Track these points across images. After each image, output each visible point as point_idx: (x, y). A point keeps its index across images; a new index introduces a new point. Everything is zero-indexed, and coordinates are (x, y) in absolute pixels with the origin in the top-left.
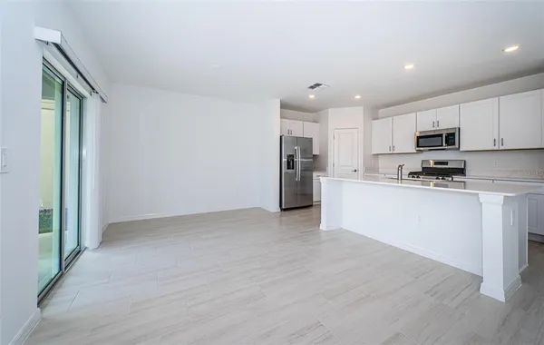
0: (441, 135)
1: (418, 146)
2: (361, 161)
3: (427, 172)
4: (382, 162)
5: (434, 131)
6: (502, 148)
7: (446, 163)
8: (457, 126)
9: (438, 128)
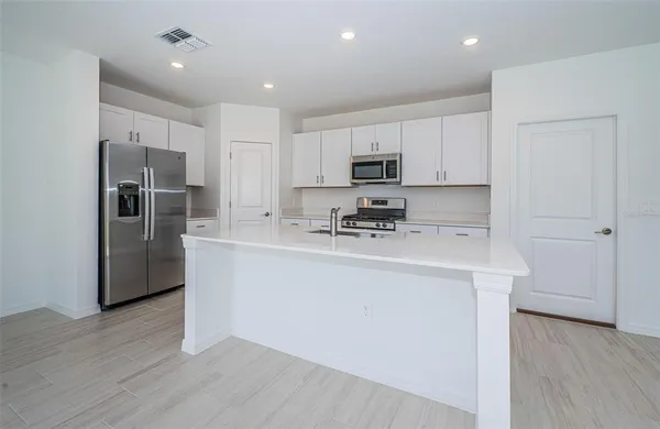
0: (381, 163)
1: (354, 178)
2: (276, 200)
3: (363, 214)
4: (307, 201)
5: (373, 156)
6: (444, 183)
7: (384, 202)
8: (398, 151)
9: (378, 153)
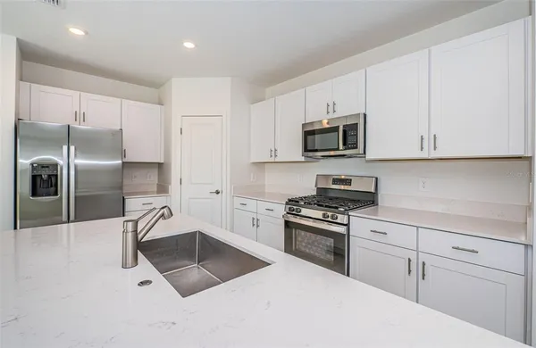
0: (336, 129)
1: (306, 150)
2: (227, 177)
5: (328, 121)
6: (434, 155)
9: (335, 116)
